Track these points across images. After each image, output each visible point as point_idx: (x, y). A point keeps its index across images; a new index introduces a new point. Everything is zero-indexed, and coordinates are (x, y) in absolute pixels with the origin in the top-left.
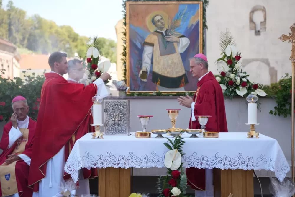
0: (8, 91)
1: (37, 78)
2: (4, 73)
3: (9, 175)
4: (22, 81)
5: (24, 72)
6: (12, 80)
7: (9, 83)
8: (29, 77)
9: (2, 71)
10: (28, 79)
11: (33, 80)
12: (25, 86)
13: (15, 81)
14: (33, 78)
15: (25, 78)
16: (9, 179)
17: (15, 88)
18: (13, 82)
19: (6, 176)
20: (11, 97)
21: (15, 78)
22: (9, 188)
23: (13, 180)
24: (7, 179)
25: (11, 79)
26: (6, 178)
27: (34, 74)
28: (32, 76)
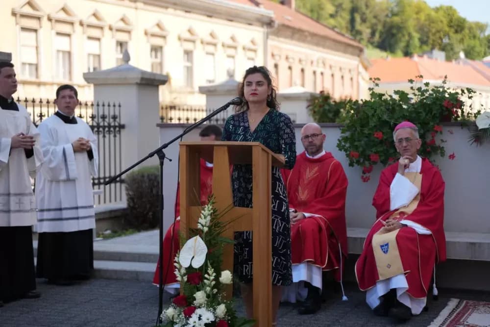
0: (387, 115)
1: (433, 90)
2: (377, 85)
3: (387, 245)
4: (409, 96)
5: (411, 81)
6: (391, 96)
7: (386, 101)
8: (419, 89)
9: (374, 82)
10: (417, 92)
11: (427, 95)
12: (413, 104)
13: (396, 97)
14: (427, 91)
15: (413, 92)
16: (387, 251)
17: (397, 108)
18: (393, 99)
19: (382, 246)
20: (392, 124)
21: (396, 92)
22: (389, 266)
23: (394, 252)
24: (384, 252)
25: (389, 94)
26: (382, 249)
27: (427, 84)
28: (424, 88)
